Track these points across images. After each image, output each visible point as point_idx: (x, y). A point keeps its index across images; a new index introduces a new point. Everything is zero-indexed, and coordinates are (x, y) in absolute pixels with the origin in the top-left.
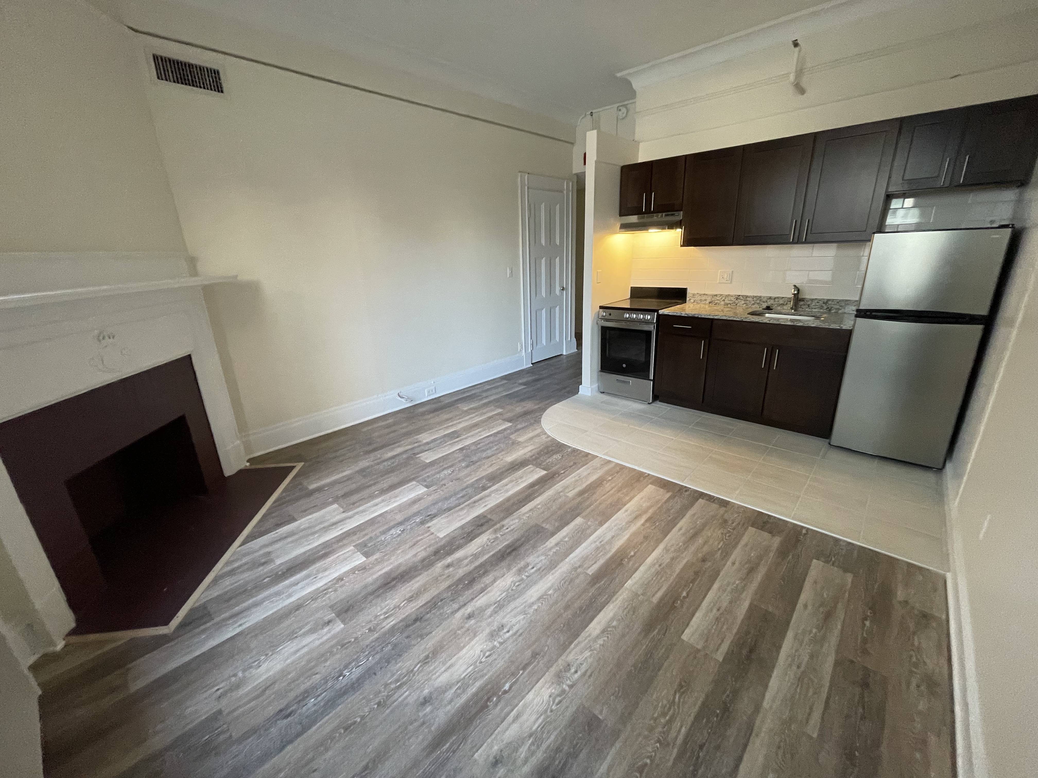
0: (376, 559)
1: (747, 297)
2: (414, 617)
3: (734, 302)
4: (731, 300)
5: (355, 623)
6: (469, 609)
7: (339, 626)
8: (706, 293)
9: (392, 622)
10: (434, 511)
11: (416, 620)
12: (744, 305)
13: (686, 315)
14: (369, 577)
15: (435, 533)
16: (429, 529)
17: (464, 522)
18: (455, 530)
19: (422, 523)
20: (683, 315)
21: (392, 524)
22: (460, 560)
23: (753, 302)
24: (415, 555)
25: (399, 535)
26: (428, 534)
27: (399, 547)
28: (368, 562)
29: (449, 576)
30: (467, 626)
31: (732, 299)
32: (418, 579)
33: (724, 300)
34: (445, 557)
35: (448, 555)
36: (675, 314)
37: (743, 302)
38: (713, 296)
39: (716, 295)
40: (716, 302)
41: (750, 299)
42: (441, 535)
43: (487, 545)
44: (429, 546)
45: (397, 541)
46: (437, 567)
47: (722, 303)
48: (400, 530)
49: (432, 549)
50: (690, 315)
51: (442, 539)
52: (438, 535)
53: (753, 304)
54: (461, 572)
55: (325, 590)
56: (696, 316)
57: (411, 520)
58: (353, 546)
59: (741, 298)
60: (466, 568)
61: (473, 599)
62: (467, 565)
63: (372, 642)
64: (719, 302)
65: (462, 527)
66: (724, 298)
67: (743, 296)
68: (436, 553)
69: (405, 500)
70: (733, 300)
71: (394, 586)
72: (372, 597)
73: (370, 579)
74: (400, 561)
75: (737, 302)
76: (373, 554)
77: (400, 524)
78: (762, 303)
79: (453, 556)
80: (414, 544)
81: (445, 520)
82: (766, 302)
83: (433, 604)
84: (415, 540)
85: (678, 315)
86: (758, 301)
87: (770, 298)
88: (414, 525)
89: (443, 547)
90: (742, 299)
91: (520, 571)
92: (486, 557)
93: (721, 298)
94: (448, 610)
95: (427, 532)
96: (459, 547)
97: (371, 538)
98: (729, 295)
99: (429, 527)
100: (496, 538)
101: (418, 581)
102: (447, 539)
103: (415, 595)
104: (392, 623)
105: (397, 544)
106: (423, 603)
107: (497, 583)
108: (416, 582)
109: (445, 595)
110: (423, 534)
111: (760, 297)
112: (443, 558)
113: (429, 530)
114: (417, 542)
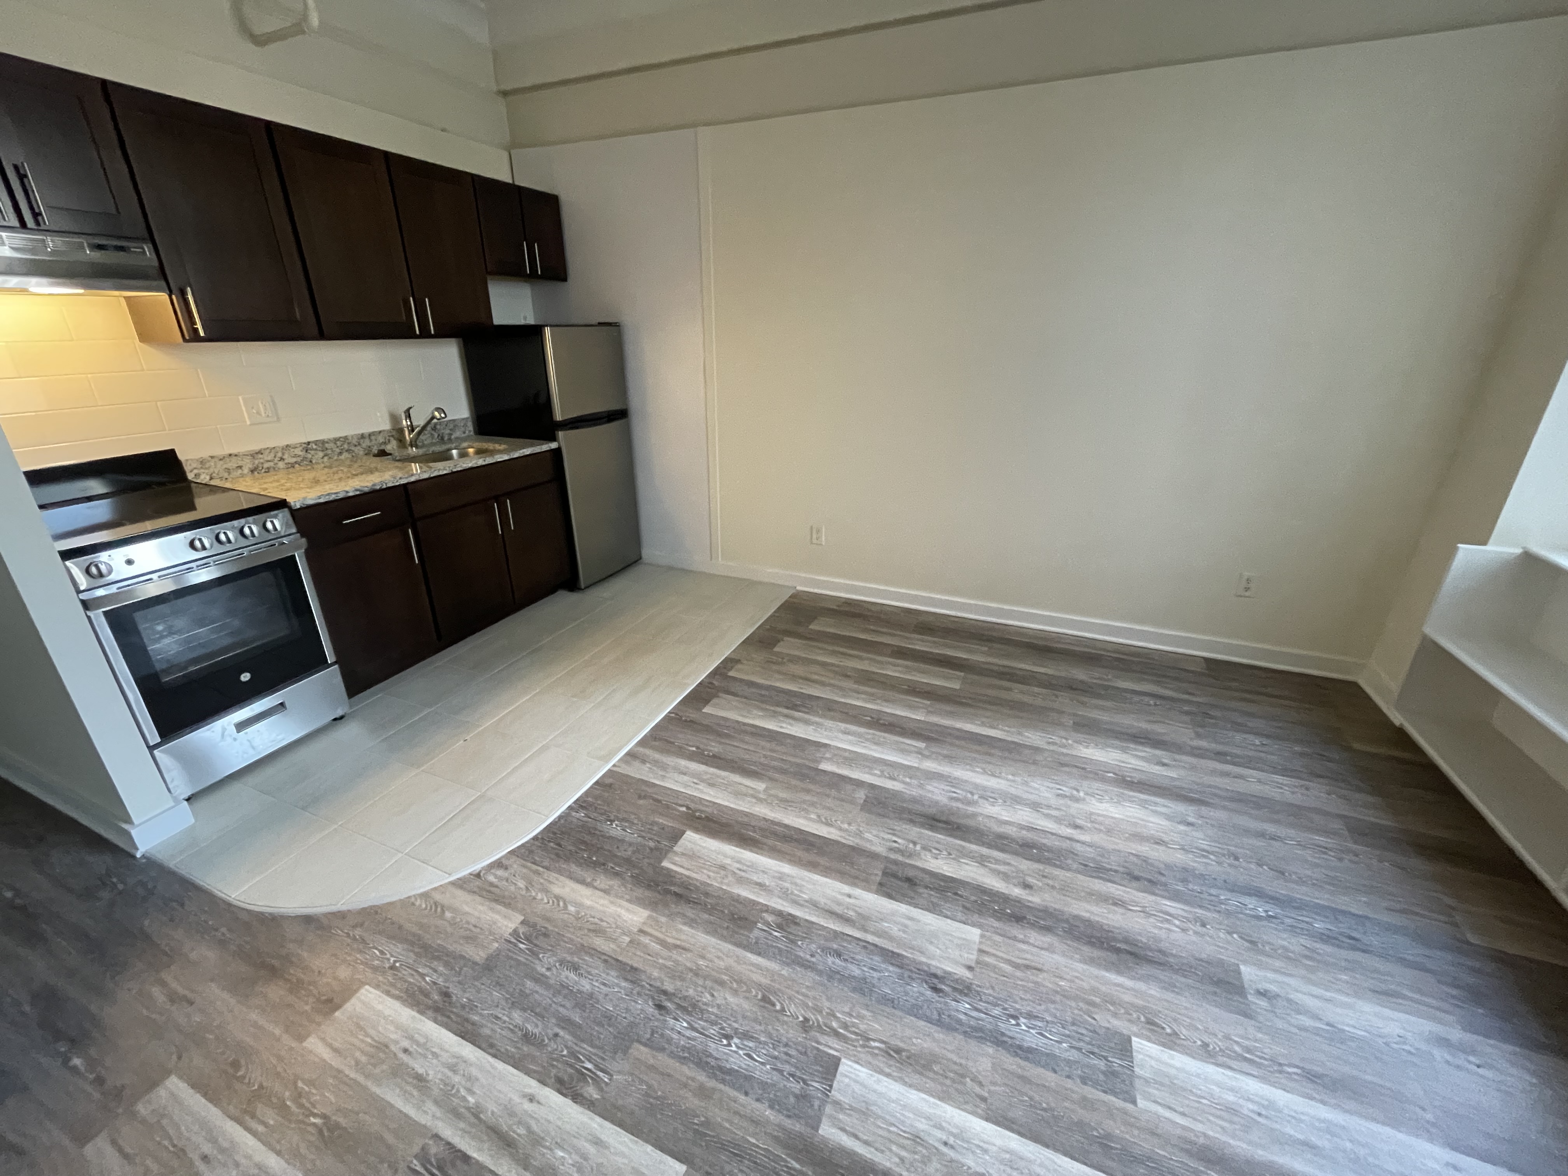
0: (1115, 1015)
1: (323, 442)
2: (1135, 884)
3: (305, 458)
4: (295, 456)
5: (1220, 953)
6: (1069, 832)
7: (1247, 971)
8: (234, 451)
9: (1169, 905)
10: (918, 989)
11: (1137, 878)
12: (326, 459)
13: (358, 493)
14: (1152, 996)
15: (976, 947)
16: (973, 965)
17: (916, 912)
18: (947, 917)
19: (964, 989)
20: (351, 494)
21: (1011, 1062)
22: (1005, 877)
23: (338, 450)
24: (1050, 949)
25: (1030, 1016)
26: (987, 959)
27: (1057, 992)
28: (1135, 1029)
29: (1044, 876)
30: (1089, 825)
31: (298, 451)
32: (1086, 915)
33: (282, 459)
34: (1015, 901)
35: (1008, 898)
36: (332, 497)
37: (321, 454)
38: (252, 456)
39: (260, 452)
40: (266, 465)
41: (331, 445)
42: (974, 934)
43: (950, 854)
44: (1015, 938)
45: (1047, 1010)
46: (1044, 901)
47: (281, 465)
48: (1018, 1025)
49: (1016, 931)
50: (366, 490)
51: (980, 926)
52: (977, 939)
53: (340, 453)
54: (1025, 865)
55: (1246, 1059)
56: (378, 487)
57: (973, 1023)
58: (1134, 1102)
59: (314, 447)
60: (1013, 862)
61: (1052, 834)
62: (1009, 864)
63: (1209, 910)
64: (271, 464)
65: (932, 909)
66: (280, 455)
67: (316, 442)
68: (1019, 919)
69: (915, 1098)
70: (301, 453)
71: (1126, 941)
72: (1171, 960)
73: (1152, 992)
74: (1080, 966)
75: (309, 456)
76: (1112, 1034)
77: (999, 1040)
78: (353, 448)
79: (1006, 892)
80: (1027, 967)
81: (932, 948)
82: (359, 444)
83: (1099, 871)
84: (1019, 974)
85: (341, 496)
86: (346, 446)
87: (362, 436)
88: (982, 1005)
89: (1000, 915)
90: (316, 450)
91: (970, 803)
92: (973, 847)
93: (272, 455)
94: (1090, 852)
95: (987, 965)
96: (982, 890)
97: (1084, 1080)
98: (287, 446)
99: (970, 968)
100: (924, 848)
101: (1088, 911)
102: (976, 918)
103: (1111, 902)
104: (1168, 903)
105: (1054, 1002)
106: (1110, 884)
107: (1007, 819)
108: (1092, 913)
109: (1075, 866)
110: (994, 968)
111: (346, 438)
112: (1019, 902)
113: (978, 962)
114: (1017, 966)
